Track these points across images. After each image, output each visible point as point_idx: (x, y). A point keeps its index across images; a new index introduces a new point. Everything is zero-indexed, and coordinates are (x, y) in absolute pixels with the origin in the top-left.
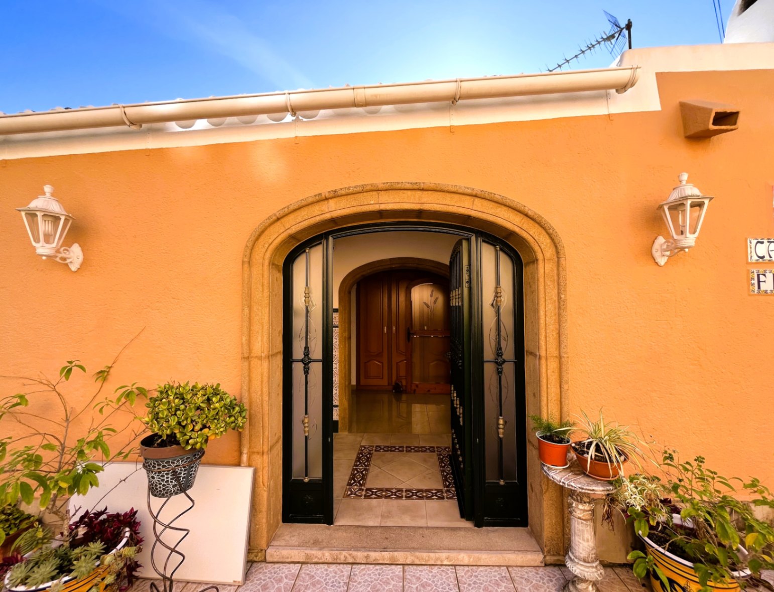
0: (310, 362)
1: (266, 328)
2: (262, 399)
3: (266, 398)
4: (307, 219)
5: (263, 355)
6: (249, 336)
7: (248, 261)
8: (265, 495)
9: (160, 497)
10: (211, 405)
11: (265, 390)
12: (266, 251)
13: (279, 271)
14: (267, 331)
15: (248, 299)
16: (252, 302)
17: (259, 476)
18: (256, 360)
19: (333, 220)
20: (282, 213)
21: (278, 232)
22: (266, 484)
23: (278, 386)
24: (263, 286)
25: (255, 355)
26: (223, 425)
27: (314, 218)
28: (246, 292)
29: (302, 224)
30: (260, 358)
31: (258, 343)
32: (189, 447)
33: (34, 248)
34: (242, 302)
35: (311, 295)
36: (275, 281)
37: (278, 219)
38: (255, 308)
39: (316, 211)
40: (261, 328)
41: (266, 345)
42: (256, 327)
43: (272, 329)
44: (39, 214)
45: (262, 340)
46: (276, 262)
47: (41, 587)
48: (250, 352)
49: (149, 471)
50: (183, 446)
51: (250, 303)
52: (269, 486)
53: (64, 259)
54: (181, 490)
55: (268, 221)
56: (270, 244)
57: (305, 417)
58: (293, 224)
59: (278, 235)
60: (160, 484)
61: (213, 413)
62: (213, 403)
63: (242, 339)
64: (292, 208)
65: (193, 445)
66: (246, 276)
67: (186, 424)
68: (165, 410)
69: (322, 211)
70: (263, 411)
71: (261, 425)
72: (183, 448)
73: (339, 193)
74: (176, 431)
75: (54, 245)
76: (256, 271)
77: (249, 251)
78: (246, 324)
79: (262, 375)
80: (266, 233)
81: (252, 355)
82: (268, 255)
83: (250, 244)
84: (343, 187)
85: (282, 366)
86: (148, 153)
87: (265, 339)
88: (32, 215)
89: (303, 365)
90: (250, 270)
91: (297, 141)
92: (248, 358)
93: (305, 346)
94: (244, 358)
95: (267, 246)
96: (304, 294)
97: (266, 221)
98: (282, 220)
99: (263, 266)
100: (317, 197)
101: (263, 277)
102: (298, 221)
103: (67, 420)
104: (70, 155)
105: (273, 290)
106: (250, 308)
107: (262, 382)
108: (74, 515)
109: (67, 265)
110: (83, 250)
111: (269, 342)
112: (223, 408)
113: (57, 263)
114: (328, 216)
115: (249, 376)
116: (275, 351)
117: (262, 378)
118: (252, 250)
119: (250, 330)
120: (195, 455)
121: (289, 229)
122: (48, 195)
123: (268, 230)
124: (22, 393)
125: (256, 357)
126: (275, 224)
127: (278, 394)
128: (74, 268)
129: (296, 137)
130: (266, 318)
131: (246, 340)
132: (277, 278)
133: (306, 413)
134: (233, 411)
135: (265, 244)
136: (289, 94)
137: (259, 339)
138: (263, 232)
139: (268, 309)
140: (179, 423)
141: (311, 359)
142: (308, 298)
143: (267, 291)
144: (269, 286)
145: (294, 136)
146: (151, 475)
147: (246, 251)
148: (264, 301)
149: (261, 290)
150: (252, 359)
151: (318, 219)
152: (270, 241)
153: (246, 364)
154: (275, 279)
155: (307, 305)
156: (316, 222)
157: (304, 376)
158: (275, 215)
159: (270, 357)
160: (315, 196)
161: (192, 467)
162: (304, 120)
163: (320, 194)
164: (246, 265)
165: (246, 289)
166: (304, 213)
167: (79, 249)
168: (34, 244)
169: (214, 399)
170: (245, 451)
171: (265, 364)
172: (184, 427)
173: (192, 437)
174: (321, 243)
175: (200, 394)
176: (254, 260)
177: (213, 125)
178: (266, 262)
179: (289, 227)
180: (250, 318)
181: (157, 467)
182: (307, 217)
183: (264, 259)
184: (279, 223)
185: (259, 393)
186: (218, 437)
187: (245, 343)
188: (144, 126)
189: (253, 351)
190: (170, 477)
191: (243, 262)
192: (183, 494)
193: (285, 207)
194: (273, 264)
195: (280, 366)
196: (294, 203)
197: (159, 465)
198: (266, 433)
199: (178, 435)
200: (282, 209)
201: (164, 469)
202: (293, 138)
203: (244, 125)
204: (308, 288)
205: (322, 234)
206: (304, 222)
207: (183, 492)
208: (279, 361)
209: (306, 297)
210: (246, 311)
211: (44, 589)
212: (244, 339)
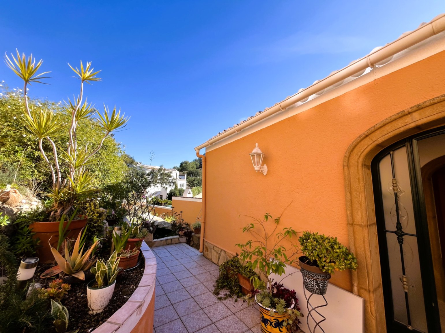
0: (404, 235)
1: (364, 206)
2: (365, 254)
3: (368, 254)
4: (392, 131)
5: (363, 224)
6: (352, 210)
7: (347, 164)
8: (374, 322)
9: (310, 292)
10: (334, 250)
11: (367, 248)
12: (359, 157)
13: (369, 169)
14: (365, 209)
15: (349, 188)
16: (352, 190)
17: (368, 307)
18: (358, 226)
19: (418, 127)
20: (369, 132)
21: (367, 144)
22: (374, 314)
23: (376, 247)
24: (359, 179)
25: (357, 223)
26: (344, 264)
27: (399, 129)
28: (348, 183)
29: (387, 135)
30: (361, 226)
31: (359, 215)
32: (324, 271)
33: (254, 168)
34: (345, 190)
35: (398, 184)
36: (367, 176)
37: (367, 136)
38: (354, 194)
39: (400, 124)
40: (360, 206)
41: (365, 218)
42: (356, 206)
43: (368, 207)
44: (255, 155)
45: (362, 215)
46: (366, 164)
47: (267, 308)
48: (353, 221)
49: (303, 275)
50: (321, 269)
51: (351, 190)
52: (376, 317)
53: (262, 171)
54: (320, 293)
55: (359, 139)
56: (361, 153)
57: (403, 277)
58: (379, 137)
59: (368, 145)
60: (310, 285)
61: (336, 255)
62: (335, 248)
63: (347, 212)
64: (377, 126)
65: (326, 270)
66: (346, 174)
67: (322, 257)
68: (310, 246)
69: (406, 123)
70: (366, 262)
71: (366, 271)
72: (321, 270)
73: (423, 106)
74: (317, 259)
75: (259, 166)
76: (353, 170)
77: (347, 159)
78: (349, 203)
79: (364, 237)
80: (358, 146)
81: (355, 223)
82: (361, 160)
83: (347, 155)
84: (426, 100)
85: (377, 234)
86: (288, 119)
87: (364, 214)
88: (253, 155)
89: (397, 236)
90: (349, 170)
91: (376, 82)
92: (352, 224)
93: (397, 222)
94: (349, 224)
95: (359, 154)
96: (392, 184)
97: (357, 139)
98: (370, 136)
99: (357, 167)
100: (400, 114)
101: (358, 174)
102: (383, 134)
103: (266, 238)
104: (261, 129)
105: (366, 182)
106: (351, 193)
107: (364, 242)
108: (272, 281)
109: (263, 173)
110: (267, 166)
111: (367, 216)
112: (342, 253)
113: (260, 173)
114: (413, 125)
115: (354, 236)
116: (372, 223)
117: (364, 240)
118: (349, 158)
119: (352, 207)
120: (327, 276)
121: (376, 140)
122: (257, 147)
123: (360, 144)
124: (253, 223)
125: (358, 225)
126: (365, 140)
127: (376, 253)
128: (265, 174)
129: (375, 80)
130: (363, 200)
131: (350, 213)
132: (368, 174)
133: (404, 274)
134: (348, 257)
135: (358, 153)
136: (369, 56)
137: (359, 213)
138: (356, 146)
139: (364, 195)
140: (318, 255)
141: (404, 233)
142: (396, 186)
143: (362, 183)
144: (363, 180)
145: (373, 80)
146: (305, 278)
147: (345, 159)
148: (360, 189)
149: (358, 182)
150: (355, 226)
151: (402, 129)
152: (362, 151)
153: (351, 228)
154: (367, 174)
155: (396, 191)
156: (400, 132)
157: (399, 245)
158: (364, 134)
159: (368, 226)
160: (398, 113)
161: (326, 282)
162: (380, 66)
163: (403, 111)
164: (346, 168)
165: (347, 182)
166: (388, 128)
167: (266, 166)
168: (254, 166)
169: (335, 246)
170: (355, 284)
171: (366, 231)
172: (320, 258)
173: (326, 265)
174: (405, 146)
175: (327, 241)
176: (351, 164)
177: (318, 95)
178: (360, 165)
179: (376, 139)
180: (351, 200)
181: (308, 275)
182: (391, 130)
183: (358, 162)
184: (367, 138)
185: (363, 249)
186: (341, 271)
187: (349, 215)
188: (287, 108)
189: (356, 221)
190: (315, 283)
191: (344, 166)
192: (321, 295)
193: (372, 127)
194: (365, 165)
195: (375, 233)
196: (379, 123)
197: (309, 274)
198: (371, 278)
199: (318, 262)
200: (370, 129)
201: (311, 277)
202: (373, 81)
203: (336, 87)
204: (395, 179)
205: (405, 139)
206: (389, 134)
207: (321, 294)
208: (374, 230)
209: (394, 186)
210: (349, 195)
211: (268, 310)
212: (348, 212)
